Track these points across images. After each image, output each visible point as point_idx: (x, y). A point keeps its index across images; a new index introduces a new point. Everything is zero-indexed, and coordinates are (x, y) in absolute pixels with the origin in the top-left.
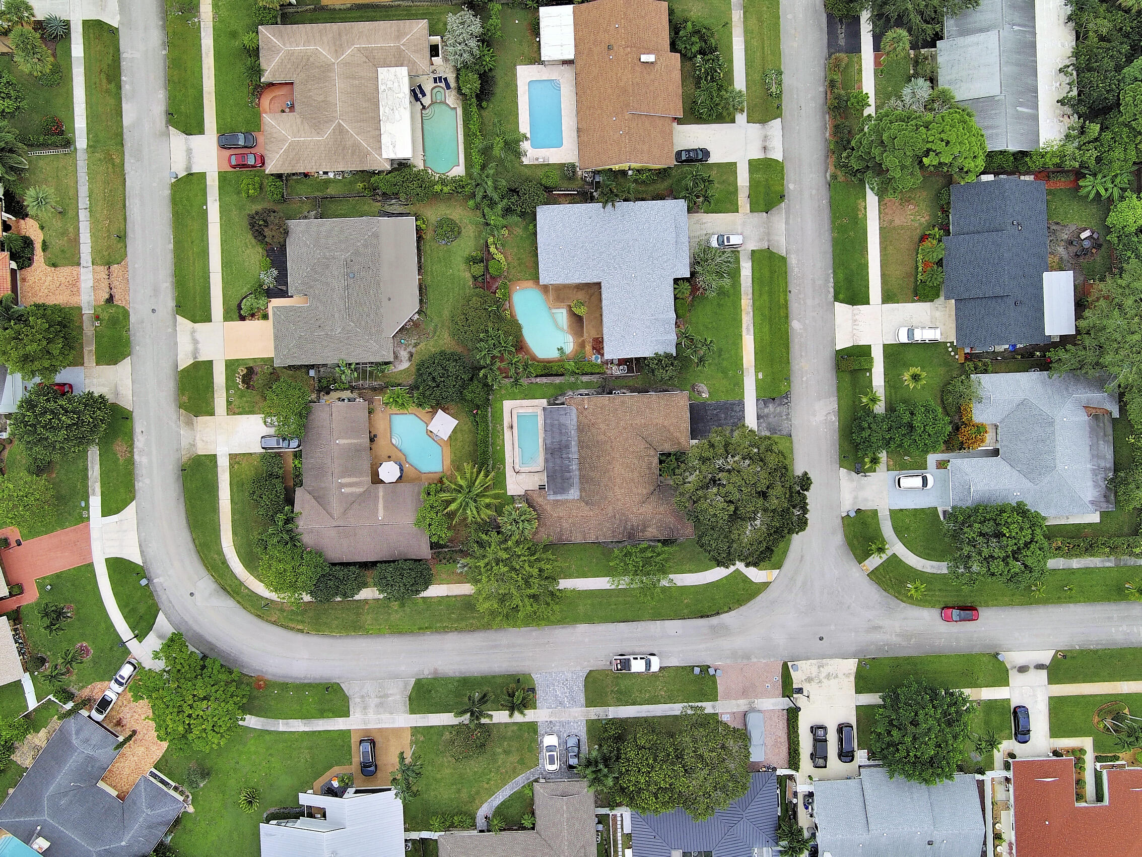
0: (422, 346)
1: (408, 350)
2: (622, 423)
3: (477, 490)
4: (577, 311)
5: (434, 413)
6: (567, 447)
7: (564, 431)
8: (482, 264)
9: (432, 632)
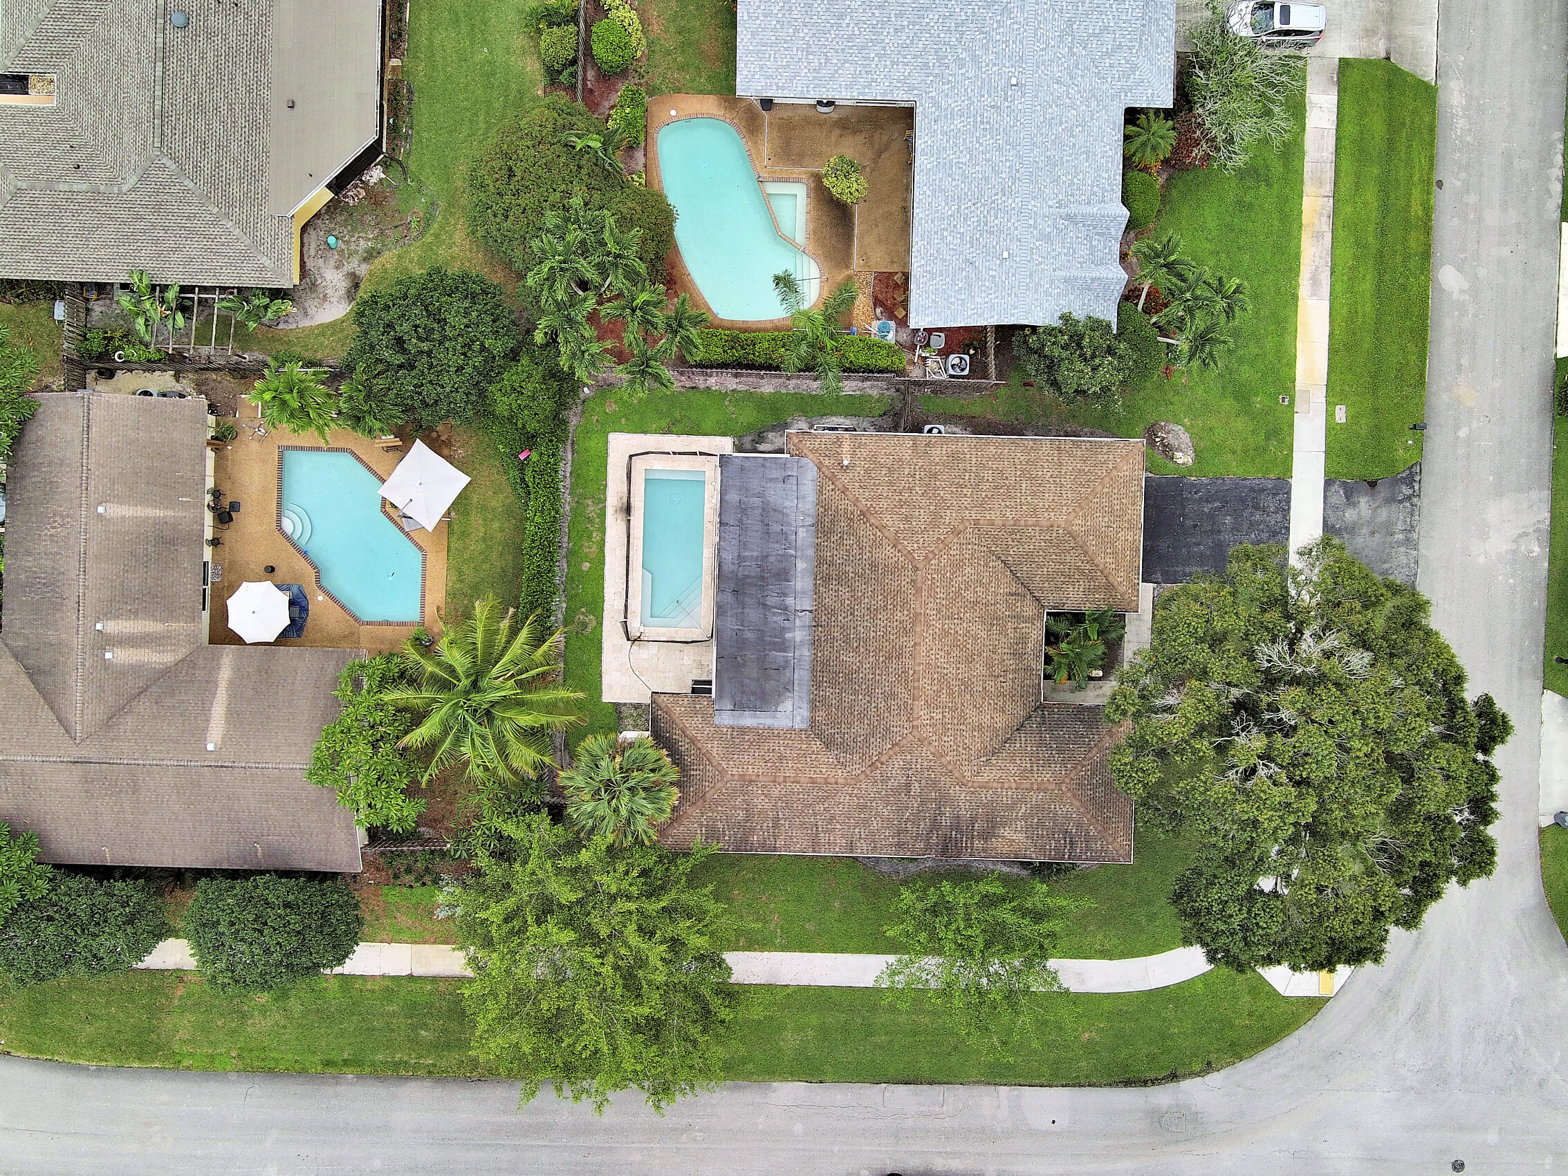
0: (388, 259)
1: (348, 268)
2: (950, 517)
3: (498, 687)
4: (839, 188)
5: (402, 451)
6: (784, 575)
7: (776, 528)
8: (572, 28)
9: (360, 1077)
